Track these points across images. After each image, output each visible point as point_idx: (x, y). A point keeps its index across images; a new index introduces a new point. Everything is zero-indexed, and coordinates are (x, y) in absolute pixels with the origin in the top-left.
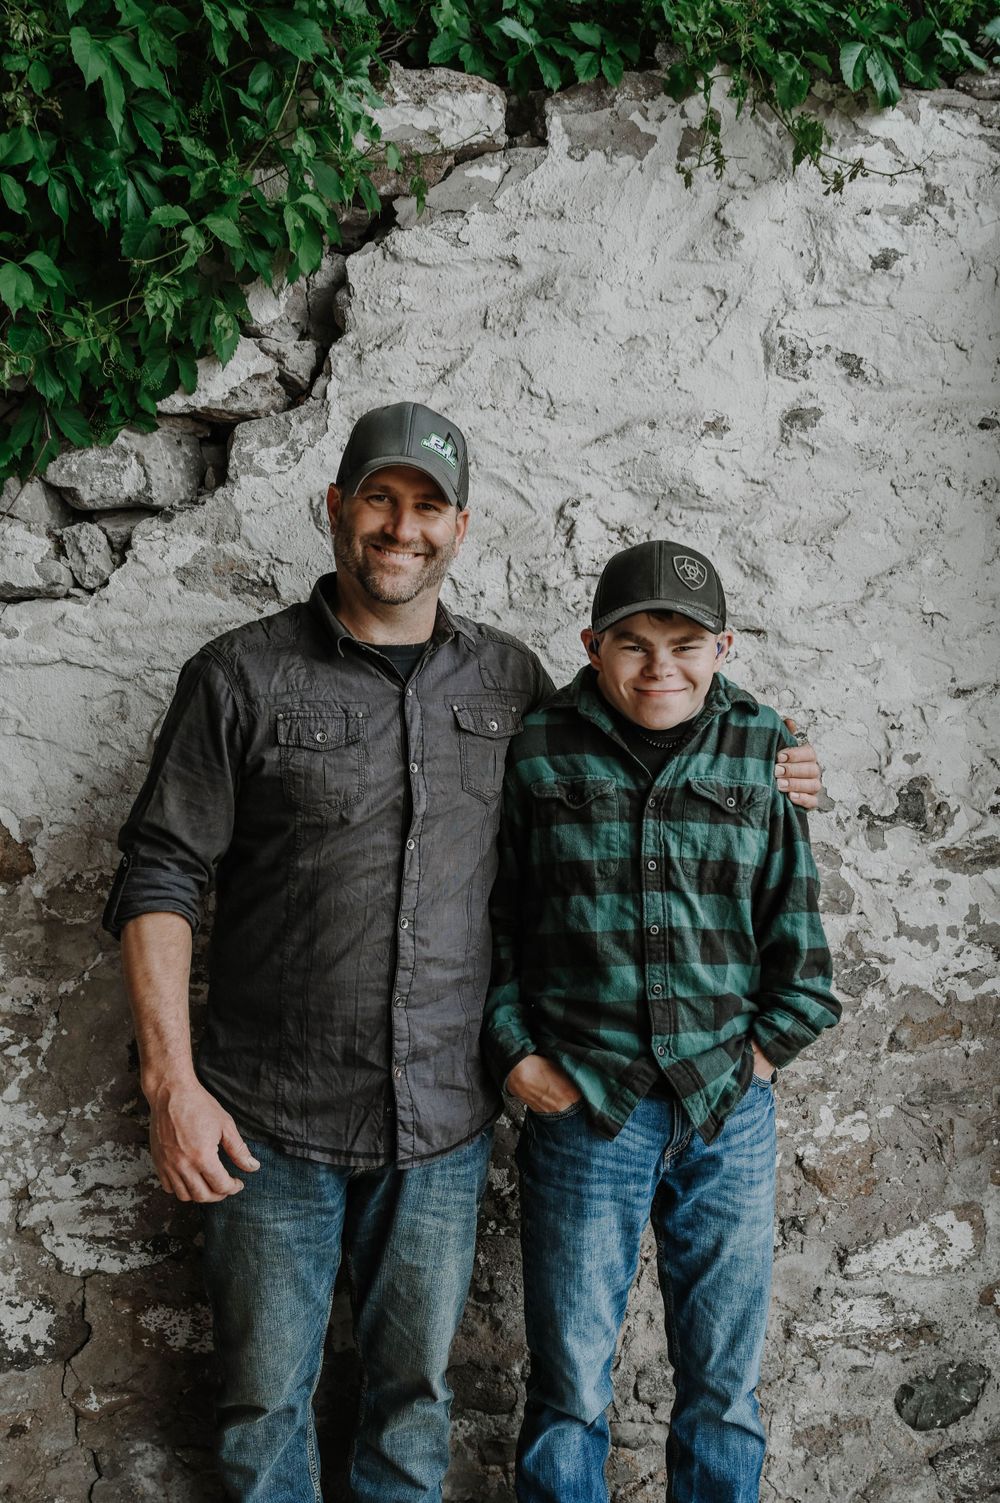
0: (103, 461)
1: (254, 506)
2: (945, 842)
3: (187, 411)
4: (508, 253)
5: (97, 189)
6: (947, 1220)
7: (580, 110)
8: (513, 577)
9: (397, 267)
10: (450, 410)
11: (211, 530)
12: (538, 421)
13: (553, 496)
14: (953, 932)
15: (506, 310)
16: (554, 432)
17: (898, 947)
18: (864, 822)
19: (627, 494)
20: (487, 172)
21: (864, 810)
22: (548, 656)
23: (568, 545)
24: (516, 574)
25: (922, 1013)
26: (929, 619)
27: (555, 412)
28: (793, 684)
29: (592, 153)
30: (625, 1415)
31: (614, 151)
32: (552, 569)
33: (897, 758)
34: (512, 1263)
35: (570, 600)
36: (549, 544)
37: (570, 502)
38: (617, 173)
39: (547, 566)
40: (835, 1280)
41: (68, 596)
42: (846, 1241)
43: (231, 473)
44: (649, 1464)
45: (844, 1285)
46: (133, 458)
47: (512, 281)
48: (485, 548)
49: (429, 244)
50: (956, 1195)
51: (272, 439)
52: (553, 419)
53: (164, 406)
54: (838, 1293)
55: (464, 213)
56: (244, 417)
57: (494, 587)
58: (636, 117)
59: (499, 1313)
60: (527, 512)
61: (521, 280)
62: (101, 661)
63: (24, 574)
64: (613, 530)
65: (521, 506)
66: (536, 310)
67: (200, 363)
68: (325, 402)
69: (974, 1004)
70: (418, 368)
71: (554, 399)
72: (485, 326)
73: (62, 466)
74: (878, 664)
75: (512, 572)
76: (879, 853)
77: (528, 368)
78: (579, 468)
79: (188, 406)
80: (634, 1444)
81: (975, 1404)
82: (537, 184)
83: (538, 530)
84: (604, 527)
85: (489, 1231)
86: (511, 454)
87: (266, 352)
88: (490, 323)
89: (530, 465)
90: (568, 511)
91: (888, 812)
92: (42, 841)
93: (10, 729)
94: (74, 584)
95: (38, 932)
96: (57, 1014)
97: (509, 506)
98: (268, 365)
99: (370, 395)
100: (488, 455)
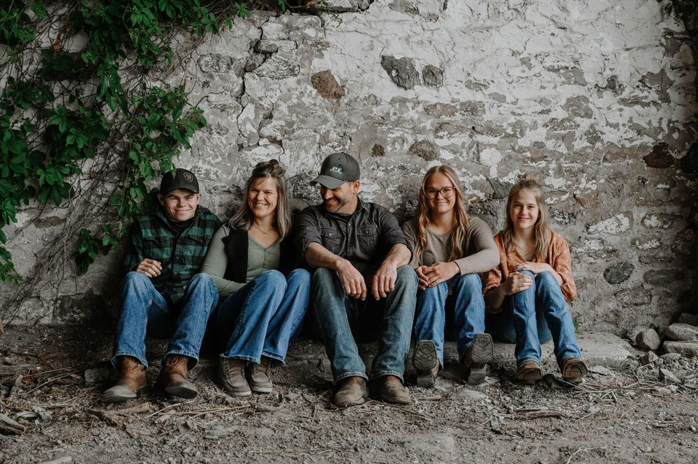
2: (622, 97)
6: (620, 216)
8: (489, 9)
14: (624, 125)
17: (606, 129)
18: (596, 89)
21: (596, 85)
22: (500, 34)
25: (614, 151)
26: (618, 25)
28: (575, 45)
32: (501, 7)
33: (607, 69)
35: (507, 17)
40: (585, 234)
41: (357, 11)
42: (589, 222)
45: (588, 236)
50: (624, 208)
54: (586, 239)
57: (483, 12)
62: (366, 31)
63: (346, 4)
69: (631, 148)
74: (602, 39)
75: (489, 7)
76: (601, 99)
81: (629, 277)
85: (478, 212)
91: (604, 86)
92: (347, 86)
93: (339, 52)
94: (359, 8)
95: (346, 114)
96: (351, 139)
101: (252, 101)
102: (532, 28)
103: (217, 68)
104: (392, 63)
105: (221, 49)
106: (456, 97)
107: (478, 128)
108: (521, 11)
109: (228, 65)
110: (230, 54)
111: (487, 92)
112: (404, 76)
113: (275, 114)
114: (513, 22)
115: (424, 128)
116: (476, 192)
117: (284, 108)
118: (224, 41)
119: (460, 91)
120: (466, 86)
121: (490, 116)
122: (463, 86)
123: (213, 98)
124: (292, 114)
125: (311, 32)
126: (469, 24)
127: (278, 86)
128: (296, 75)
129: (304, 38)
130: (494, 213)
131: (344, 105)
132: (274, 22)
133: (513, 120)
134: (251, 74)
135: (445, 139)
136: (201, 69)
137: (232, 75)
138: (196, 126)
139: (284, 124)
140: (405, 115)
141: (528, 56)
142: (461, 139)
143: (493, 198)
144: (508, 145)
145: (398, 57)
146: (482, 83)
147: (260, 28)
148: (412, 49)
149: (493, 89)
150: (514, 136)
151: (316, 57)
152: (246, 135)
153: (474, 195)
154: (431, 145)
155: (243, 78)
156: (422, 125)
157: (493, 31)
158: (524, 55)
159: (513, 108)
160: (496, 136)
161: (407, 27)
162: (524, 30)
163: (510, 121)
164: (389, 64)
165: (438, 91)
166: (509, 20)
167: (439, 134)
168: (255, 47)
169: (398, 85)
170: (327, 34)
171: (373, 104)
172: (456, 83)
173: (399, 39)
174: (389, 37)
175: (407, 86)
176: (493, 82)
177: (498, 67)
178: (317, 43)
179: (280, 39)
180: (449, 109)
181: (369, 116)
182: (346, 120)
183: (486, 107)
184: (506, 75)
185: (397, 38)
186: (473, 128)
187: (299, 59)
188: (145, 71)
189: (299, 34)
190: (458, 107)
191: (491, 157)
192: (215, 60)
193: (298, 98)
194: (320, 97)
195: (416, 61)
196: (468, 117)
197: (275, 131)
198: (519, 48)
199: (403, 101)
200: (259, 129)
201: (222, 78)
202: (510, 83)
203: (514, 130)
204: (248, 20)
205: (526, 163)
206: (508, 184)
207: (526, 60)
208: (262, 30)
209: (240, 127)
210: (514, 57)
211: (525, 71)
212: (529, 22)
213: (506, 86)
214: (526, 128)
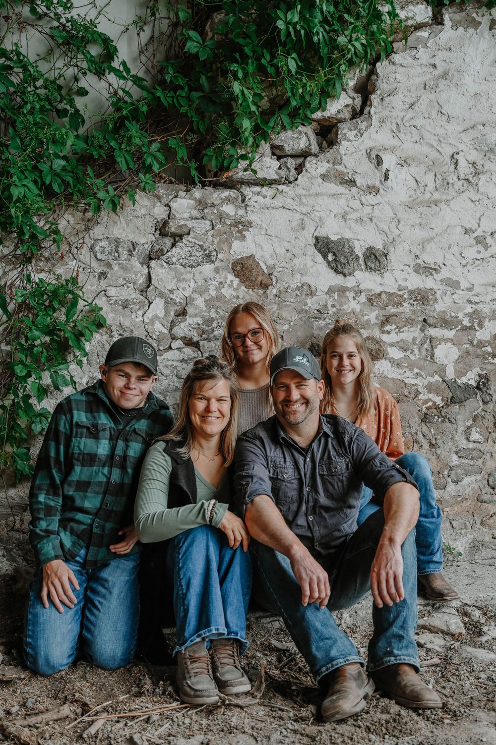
0: (293, 136)
1: (347, 152)
3: (321, 119)
4: (433, 63)
7: (454, 12)
8: (437, 179)
9: (394, 67)
10: (414, 119)
11: (332, 161)
12: (444, 123)
13: (448, 151)
15: (432, 83)
16: (449, 127)
19: (475, 150)
20: (424, 34)
22: (450, 208)
23: (455, 168)
27: (450, 120)
29: (460, 28)
30: (484, 492)
31: (467, 27)
32: (451, 176)
34: (443, 433)
35: (457, 188)
36: (449, 168)
37: (455, 153)
38: (468, 35)
39: (449, 176)
41: (283, 184)
43: (339, 140)
44: (494, 509)
46: (304, 134)
47: (433, 73)
48: (427, 169)
49: (405, 59)
51: (352, 128)
52: (449, 123)
53: (314, 116)
55: (417, 48)
56: (340, 121)
57: (430, 183)
58: (474, 15)
59: (439, 452)
60: (441, 157)
61: (437, 72)
62: (296, 207)
63: (270, 174)
64: (470, 164)
65: (438, 154)
66: (442, 83)
67: (328, 100)
68: (370, 116)
70: (402, 103)
71: (449, 115)
72: (425, 88)
73: (279, 137)
77: (440, 104)
78: (458, 141)
79: (322, 116)
80: (488, 502)
82: (441, 38)
83: (445, 163)
84: (467, 162)
85: (435, 420)
86: (435, 135)
87: (349, 97)
88: (427, 87)
89: (441, 139)
90: (455, 156)
92: (275, 274)
93: (263, 233)
94: (286, 179)
95: (275, 307)
96: (282, 337)
97: (434, 154)
98: (350, 101)
99: (386, 113)
100: (427, 135)
101: (161, 295)
102: (486, 201)
103: (116, 255)
104: (327, 244)
105: (120, 231)
106: (403, 284)
107: (431, 321)
108: (473, 181)
109: (129, 251)
110: (131, 237)
111: (438, 277)
112: (342, 261)
113: (190, 310)
114: (464, 194)
115: (369, 321)
116: (431, 396)
117: (200, 302)
118: (123, 222)
119: (407, 277)
120: (415, 271)
121: (441, 306)
122: (410, 270)
123: (112, 292)
124: (210, 309)
125: (229, 209)
126: (415, 197)
127: (192, 276)
128: (213, 262)
129: (222, 217)
130: (453, 420)
131: (272, 297)
132: (184, 198)
133: (469, 309)
134: (159, 262)
135: (393, 334)
136: (96, 257)
137: (136, 263)
138: (94, 327)
139: (200, 321)
140: (345, 307)
141: (483, 234)
142: (411, 334)
143: (451, 402)
144: (465, 340)
145: (334, 238)
146: (433, 266)
147: (167, 205)
148: (350, 228)
149: (445, 273)
150: (471, 328)
151: (236, 239)
152: (154, 337)
153: (430, 400)
154: (377, 342)
155: (148, 267)
156: (366, 318)
157: (442, 205)
158: (479, 233)
159: (469, 295)
160: (451, 329)
161: (342, 202)
162: (477, 203)
163: (466, 311)
164: (323, 246)
165: (383, 277)
166: (460, 192)
167: (386, 329)
168: (162, 229)
169: (336, 271)
170: (249, 212)
171: (307, 295)
172: (402, 267)
173: (335, 216)
174: (323, 214)
175: (346, 271)
176: (445, 265)
177: (449, 248)
178: (237, 223)
179: (192, 218)
180: (395, 299)
181: (303, 310)
182: (276, 315)
183: (438, 295)
184: (459, 256)
185: (332, 215)
186: (425, 320)
187: (216, 242)
188: (27, 259)
189: (216, 212)
190: (406, 296)
191: (447, 354)
192: (113, 245)
193: (217, 289)
194: (243, 288)
195: (356, 242)
196: (418, 307)
197: (190, 330)
198: (472, 225)
199: (342, 290)
200: (171, 329)
201: (123, 268)
202: (464, 266)
203: (471, 321)
204: (153, 195)
205: (486, 359)
206: (467, 386)
207: (481, 238)
208: (170, 207)
209: (146, 326)
210: (467, 236)
211: (480, 252)
212: (482, 194)
213: (460, 269)
214: (484, 318)
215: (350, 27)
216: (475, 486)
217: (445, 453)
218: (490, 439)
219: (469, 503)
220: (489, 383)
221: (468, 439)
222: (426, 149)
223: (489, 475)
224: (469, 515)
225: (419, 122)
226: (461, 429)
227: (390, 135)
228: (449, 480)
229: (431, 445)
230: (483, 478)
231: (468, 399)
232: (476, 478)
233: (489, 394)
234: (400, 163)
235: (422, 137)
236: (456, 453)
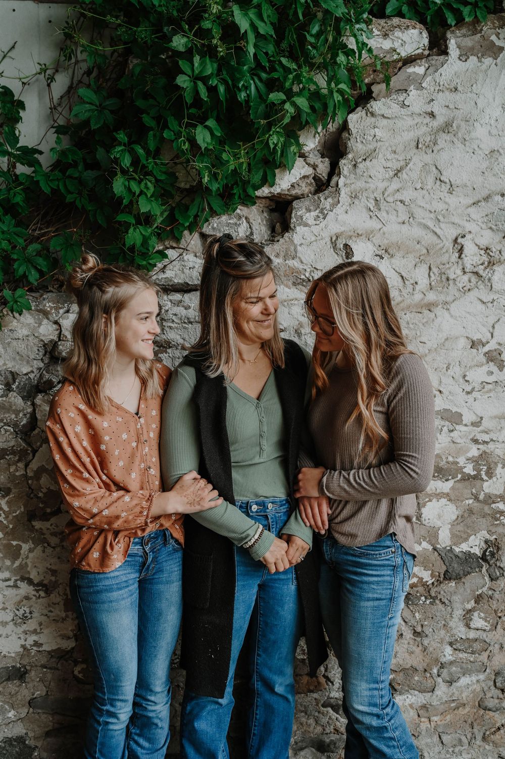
0: (229, 221)
1: (303, 241)
3: (270, 195)
4: (429, 110)
5: (240, 85)
7: (464, 36)
8: (432, 274)
9: (373, 119)
10: (400, 191)
11: (282, 254)
12: (444, 194)
13: (453, 233)
15: (428, 139)
16: (452, 200)
19: (489, 231)
20: (418, 69)
22: (450, 313)
23: (459, 257)
24: (434, 273)
27: (453, 190)
29: (471, 58)
30: (489, 695)
31: (482, 56)
32: (452, 270)
34: (432, 618)
35: (461, 285)
36: (450, 257)
37: (461, 236)
38: (484, 67)
39: (449, 268)
43: (292, 226)
44: (502, 719)
46: (244, 219)
47: (431, 125)
48: (418, 260)
49: (389, 107)
51: (312, 208)
52: (452, 194)
53: (259, 193)
55: (407, 90)
56: (297, 198)
57: (422, 279)
58: (493, 38)
59: (426, 642)
60: (439, 241)
61: (435, 124)
63: (194, 278)
64: (482, 249)
65: (435, 238)
66: (443, 139)
67: (277, 171)
68: (338, 189)
70: (384, 170)
71: (452, 183)
72: (417, 147)
73: (209, 224)
75: (431, 272)
77: (439, 168)
78: (465, 218)
79: (270, 193)
80: (494, 709)
82: (443, 74)
83: (444, 250)
84: (477, 248)
85: (421, 602)
86: (431, 212)
87: (309, 164)
88: (420, 146)
89: (440, 218)
90: (460, 240)
97: (429, 238)
98: (309, 171)
99: (360, 184)
100: (419, 213)
102: (503, 301)
108: (484, 275)
109: (7, 384)
110: (10, 366)
114: (471, 293)
126: (399, 299)
130: (447, 602)
133: (474, 452)
134: (46, 397)
137: (16, 399)
141: (497, 347)
144: (467, 493)
147: (56, 323)
149: (440, 403)
150: (477, 477)
152: (40, 495)
155: (33, 403)
157: (439, 311)
158: (492, 346)
159: (475, 432)
160: (447, 480)
161: (296, 310)
162: (490, 305)
163: (470, 455)
166: (466, 291)
168: (52, 353)
170: (166, 329)
173: (285, 330)
176: (440, 392)
177: (448, 368)
184: (461, 380)
191: (440, 514)
198: (481, 334)
202: (468, 393)
203: (477, 468)
204: (37, 310)
205: (497, 519)
206: (469, 555)
207: (495, 354)
208: (60, 326)
209: (30, 482)
210: (474, 351)
211: (492, 373)
212: (497, 292)
213: (462, 397)
214: (496, 464)
215: (291, 76)
216: (478, 688)
217: (435, 645)
218: (499, 627)
219: (467, 709)
220: (500, 553)
221: (468, 626)
222: (417, 232)
223: (497, 674)
224: (467, 727)
225: (407, 195)
226: (458, 613)
227: (365, 214)
228: (440, 680)
229: (416, 633)
230: (488, 679)
231: (469, 573)
232: (478, 678)
233: (500, 567)
234: (380, 253)
235: (412, 216)
236: (451, 644)
